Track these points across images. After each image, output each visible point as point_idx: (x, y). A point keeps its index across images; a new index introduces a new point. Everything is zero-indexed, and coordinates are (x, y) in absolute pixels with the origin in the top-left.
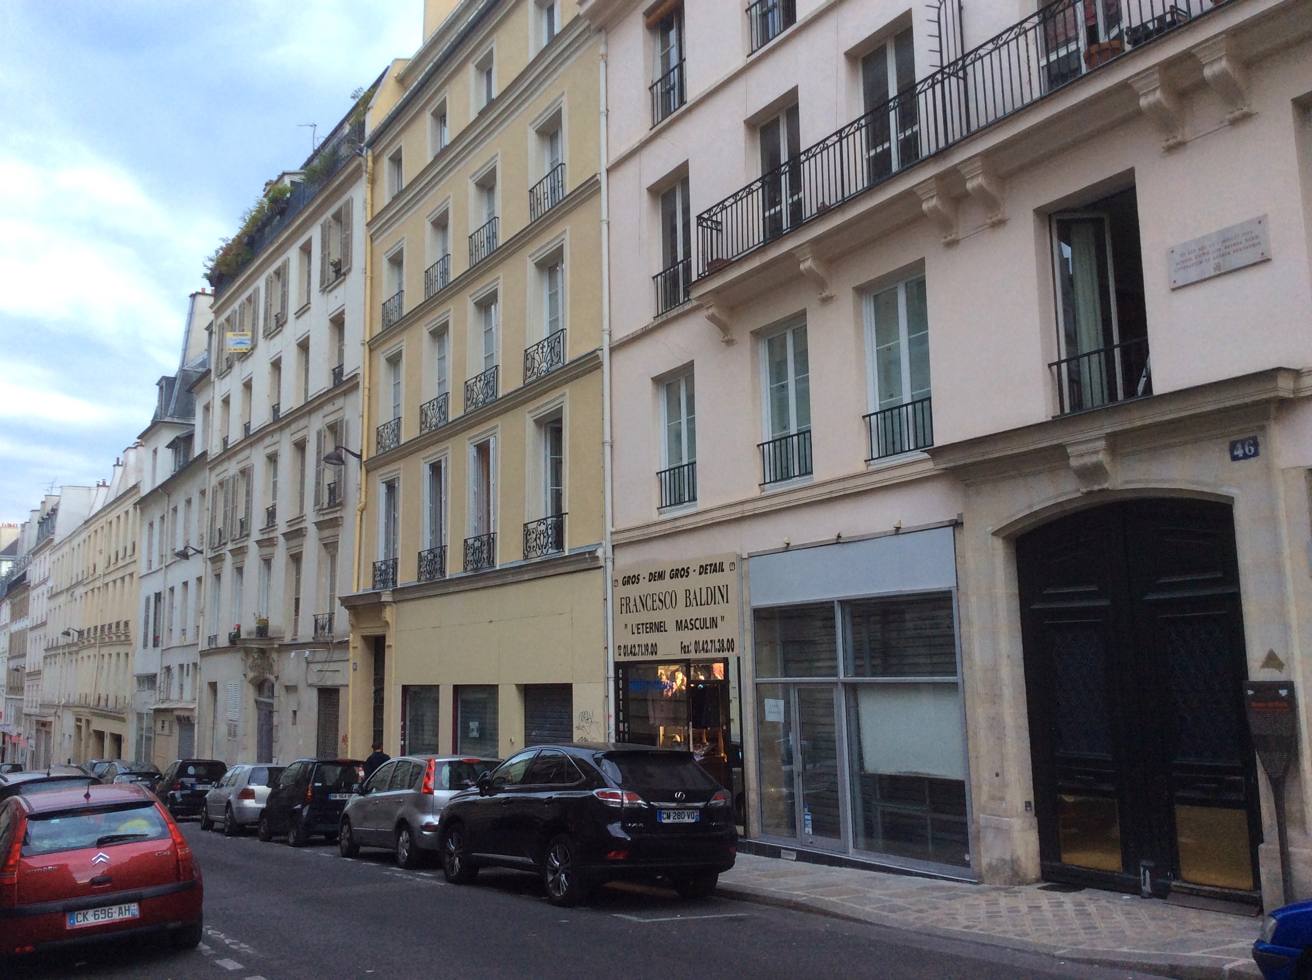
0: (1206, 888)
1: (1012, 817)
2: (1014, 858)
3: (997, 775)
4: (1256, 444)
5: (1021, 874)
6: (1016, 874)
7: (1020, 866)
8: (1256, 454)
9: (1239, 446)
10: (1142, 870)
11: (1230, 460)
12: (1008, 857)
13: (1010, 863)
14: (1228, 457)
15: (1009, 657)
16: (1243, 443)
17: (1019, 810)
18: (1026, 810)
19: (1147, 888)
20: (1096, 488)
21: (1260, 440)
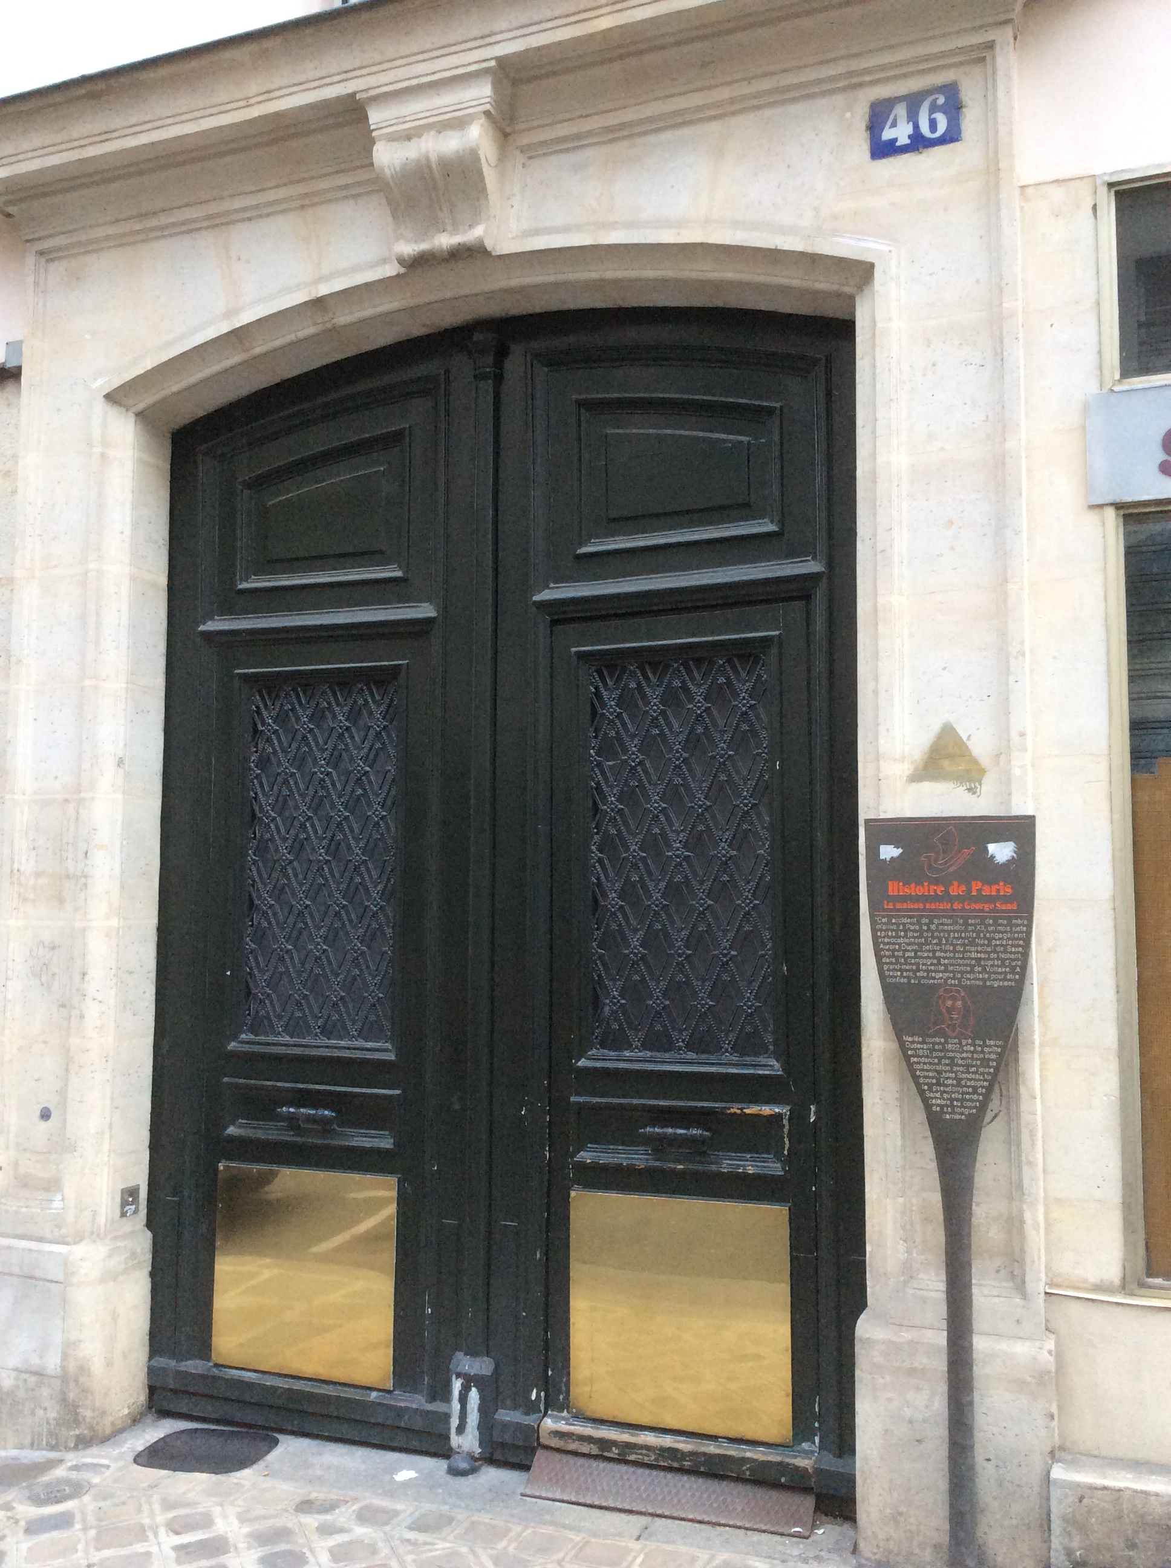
0: (649, 1438)
1: (78, 1239)
2: (72, 1366)
3: (45, 1115)
4: (954, 108)
5: (88, 1413)
6: (71, 1412)
7: (85, 1391)
8: (951, 137)
9: (900, 111)
10: (457, 1385)
11: (868, 155)
12: (52, 1363)
13: (58, 1382)
14: (861, 146)
15: (120, 762)
16: (913, 102)
17: (102, 1220)
18: (123, 1214)
19: (467, 1442)
20: (445, 241)
21: (969, 93)
